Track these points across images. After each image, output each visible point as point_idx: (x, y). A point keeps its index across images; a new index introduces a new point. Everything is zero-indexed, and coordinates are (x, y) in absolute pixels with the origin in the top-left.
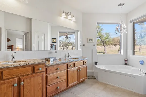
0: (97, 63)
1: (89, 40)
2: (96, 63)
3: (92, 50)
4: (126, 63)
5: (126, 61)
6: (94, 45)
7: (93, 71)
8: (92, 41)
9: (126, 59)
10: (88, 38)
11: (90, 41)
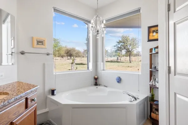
0: (55, 92)
1: (35, 43)
2: (53, 92)
3: (44, 64)
4: (96, 83)
5: (96, 80)
6: (48, 54)
7: (46, 110)
8: (43, 44)
9: (96, 77)
10: (32, 38)
11: (38, 44)
